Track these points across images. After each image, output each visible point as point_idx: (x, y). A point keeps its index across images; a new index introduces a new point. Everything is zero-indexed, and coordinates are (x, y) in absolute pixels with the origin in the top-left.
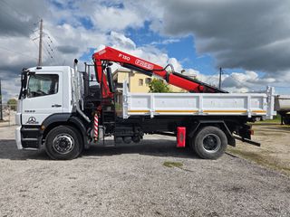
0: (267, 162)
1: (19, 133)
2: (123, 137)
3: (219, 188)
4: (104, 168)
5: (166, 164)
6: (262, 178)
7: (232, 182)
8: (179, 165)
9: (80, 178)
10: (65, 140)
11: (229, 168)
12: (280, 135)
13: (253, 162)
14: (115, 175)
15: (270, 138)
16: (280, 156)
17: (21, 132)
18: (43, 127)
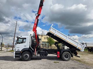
0: (82, 62)
1: (15, 54)
2: (42, 55)
3: (69, 68)
4: (38, 63)
5: (55, 62)
6: (80, 66)
7: (72, 66)
8: (58, 62)
9: (32, 65)
10: (27, 56)
11: (72, 63)
12: (87, 55)
13: (78, 62)
14: (41, 65)
15: (84, 56)
16: (86, 60)
17: (15, 53)
18: (21, 52)
